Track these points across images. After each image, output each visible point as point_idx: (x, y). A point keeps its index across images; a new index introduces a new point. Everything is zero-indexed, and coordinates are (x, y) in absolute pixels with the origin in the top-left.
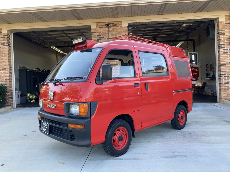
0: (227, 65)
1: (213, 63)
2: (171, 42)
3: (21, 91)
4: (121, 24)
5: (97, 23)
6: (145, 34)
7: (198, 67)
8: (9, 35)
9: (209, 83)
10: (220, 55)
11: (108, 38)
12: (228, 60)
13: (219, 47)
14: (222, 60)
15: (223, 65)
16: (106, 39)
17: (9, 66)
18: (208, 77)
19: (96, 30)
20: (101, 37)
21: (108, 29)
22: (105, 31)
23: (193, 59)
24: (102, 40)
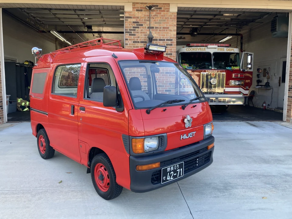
1: (269, 68)
3: (10, 95)
4: (168, 7)
5: (133, 3)
6: (187, 23)
7: (252, 72)
11: (149, 26)
16: (146, 27)
18: (259, 84)
19: (132, 14)
20: (138, 24)
21: (150, 13)
22: (145, 16)
23: (249, 61)
24: (140, 29)
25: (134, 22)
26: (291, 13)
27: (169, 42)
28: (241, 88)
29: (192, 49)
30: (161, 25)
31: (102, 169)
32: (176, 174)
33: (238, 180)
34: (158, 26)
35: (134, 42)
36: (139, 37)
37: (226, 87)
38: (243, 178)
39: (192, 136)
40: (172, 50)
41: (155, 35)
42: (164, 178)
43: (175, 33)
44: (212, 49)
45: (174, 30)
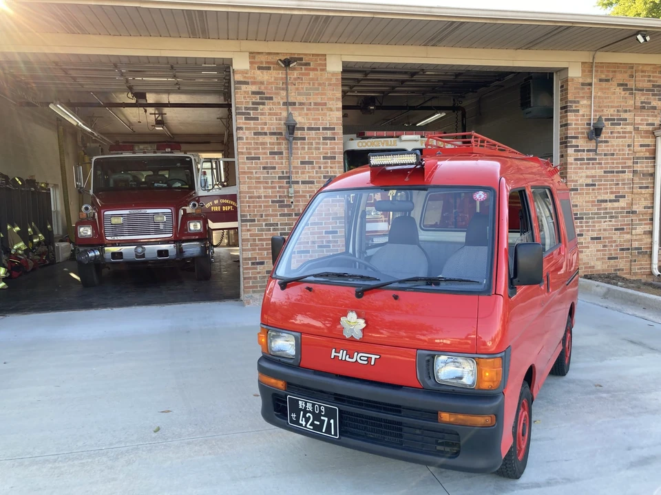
0: (581, 189)
4: (323, 62)
5: (251, 53)
10: (566, 164)
11: (285, 101)
12: (583, 179)
13: (566, 143)
14: (571, 177)
15: (573, 190)
16: (279, 103)
19: (249, 75)
20: (263, 97)
21: (287, 75)
22: (276, 79)
24: (266, 107)
25: (253, 93)
27: (329, 134)
29: (369, 144)
30: (310, 99)
34: (305, 101)
35: (255, 134)
36: (265, 124)
40: (334, 148)
41: (299, 119)
43: (340, 114)
44: (410, 142)
45: (337, 110)
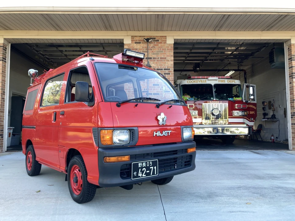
1: (273, 100)
2: (217, 71)
3: (14, 128)
4: (165, 40)
5: (132, 36)
6: (188, 58)
7: (256, 104)
8: (6, 46)
9: (266, 126)
10: (293, 87)
11: (147, 57)
13: (292, 76)
17: (2, 89)
18: (266, 117)
19: (131, 46)
21: (148, 45)
22: (143, 47)
23: (251, 92)
26: (285, 43)
27: (167, 71)
28: (245, 119)
29: (193, 82)
30: (158, 56)
31: (76, 171)
32: (148, 171)
33: (225, 191)
34: (156, 57)
37: (229, 118)
38: (230, 190)
39: (167, 135)
41: (153, 65)
42: (135, 173)
43: (172, 63)
44: (213, 81)
45: (171, 61)
